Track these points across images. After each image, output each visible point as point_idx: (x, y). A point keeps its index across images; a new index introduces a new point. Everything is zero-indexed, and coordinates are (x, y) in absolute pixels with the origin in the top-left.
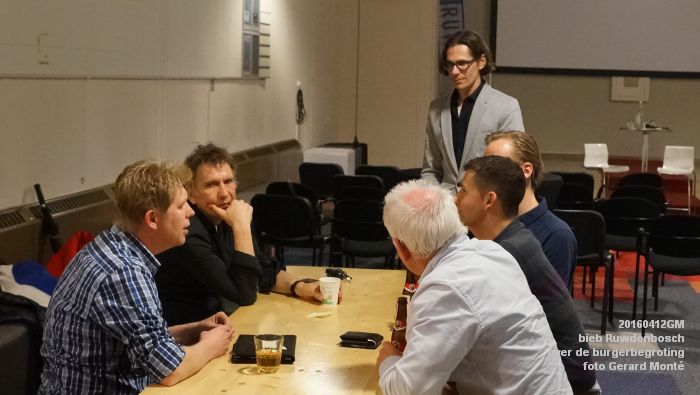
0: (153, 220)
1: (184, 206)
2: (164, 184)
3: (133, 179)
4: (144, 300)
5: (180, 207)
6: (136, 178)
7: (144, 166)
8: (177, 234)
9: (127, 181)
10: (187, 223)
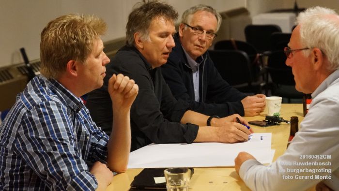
0: (74, 69)
1: (101, 55)
2: (83, 36)
3: (56, 33)
4: (57, 130)
5: (97, 57)
6: (58, 31)
7: (65, 21)
8: (96, 79)
9: (51, 35)
10: (104, 69)
